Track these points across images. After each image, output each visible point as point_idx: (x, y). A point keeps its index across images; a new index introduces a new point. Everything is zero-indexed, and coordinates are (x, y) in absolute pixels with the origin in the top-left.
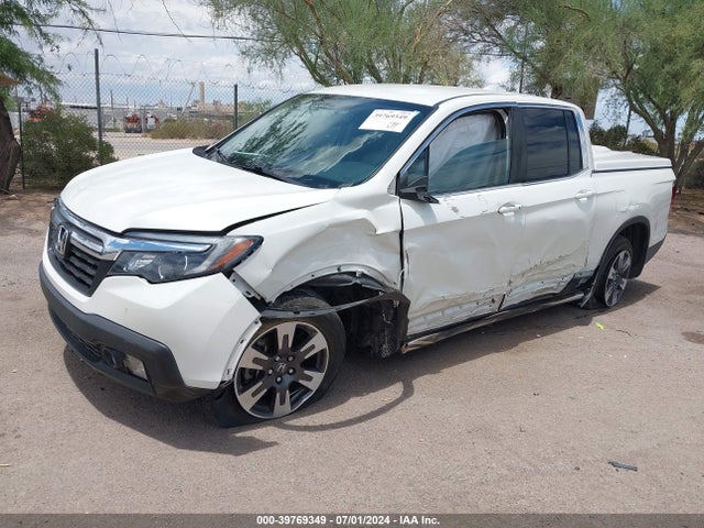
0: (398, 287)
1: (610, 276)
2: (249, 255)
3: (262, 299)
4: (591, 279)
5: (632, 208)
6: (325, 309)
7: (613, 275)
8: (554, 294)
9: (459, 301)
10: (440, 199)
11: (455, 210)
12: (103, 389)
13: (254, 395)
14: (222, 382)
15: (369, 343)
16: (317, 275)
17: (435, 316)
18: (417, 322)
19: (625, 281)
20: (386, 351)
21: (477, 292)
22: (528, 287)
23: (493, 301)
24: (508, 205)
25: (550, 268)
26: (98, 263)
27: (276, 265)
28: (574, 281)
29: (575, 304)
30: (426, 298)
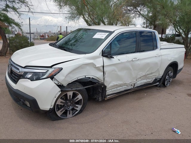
0: (103, 82)
1: (167, 78)
2: (59, 73)
3: (63, 85)
4: (161, 79)
5: (172, 59)
6: (81, 88)
7: (168, 78)
8: (150, 83)
9: (121, 85)
10: (115, 57)
11: (119, 60)
12: (21, 110)
13: (61, 112)
14: (50, 108)
15: (95, 97)
16: (79, 78)
17: (114, 89)
18: (109, 91)
19: (171, 79)
20: (100, 99)
21: (126, 83)
22: (142, 81)
23: (132, 85)
24: (135, 58)
25: (149, 76)
26: (18, 75)
27: (66, 76)
28: (156, 79)
29: (156, 86)
30: (111, 84)
